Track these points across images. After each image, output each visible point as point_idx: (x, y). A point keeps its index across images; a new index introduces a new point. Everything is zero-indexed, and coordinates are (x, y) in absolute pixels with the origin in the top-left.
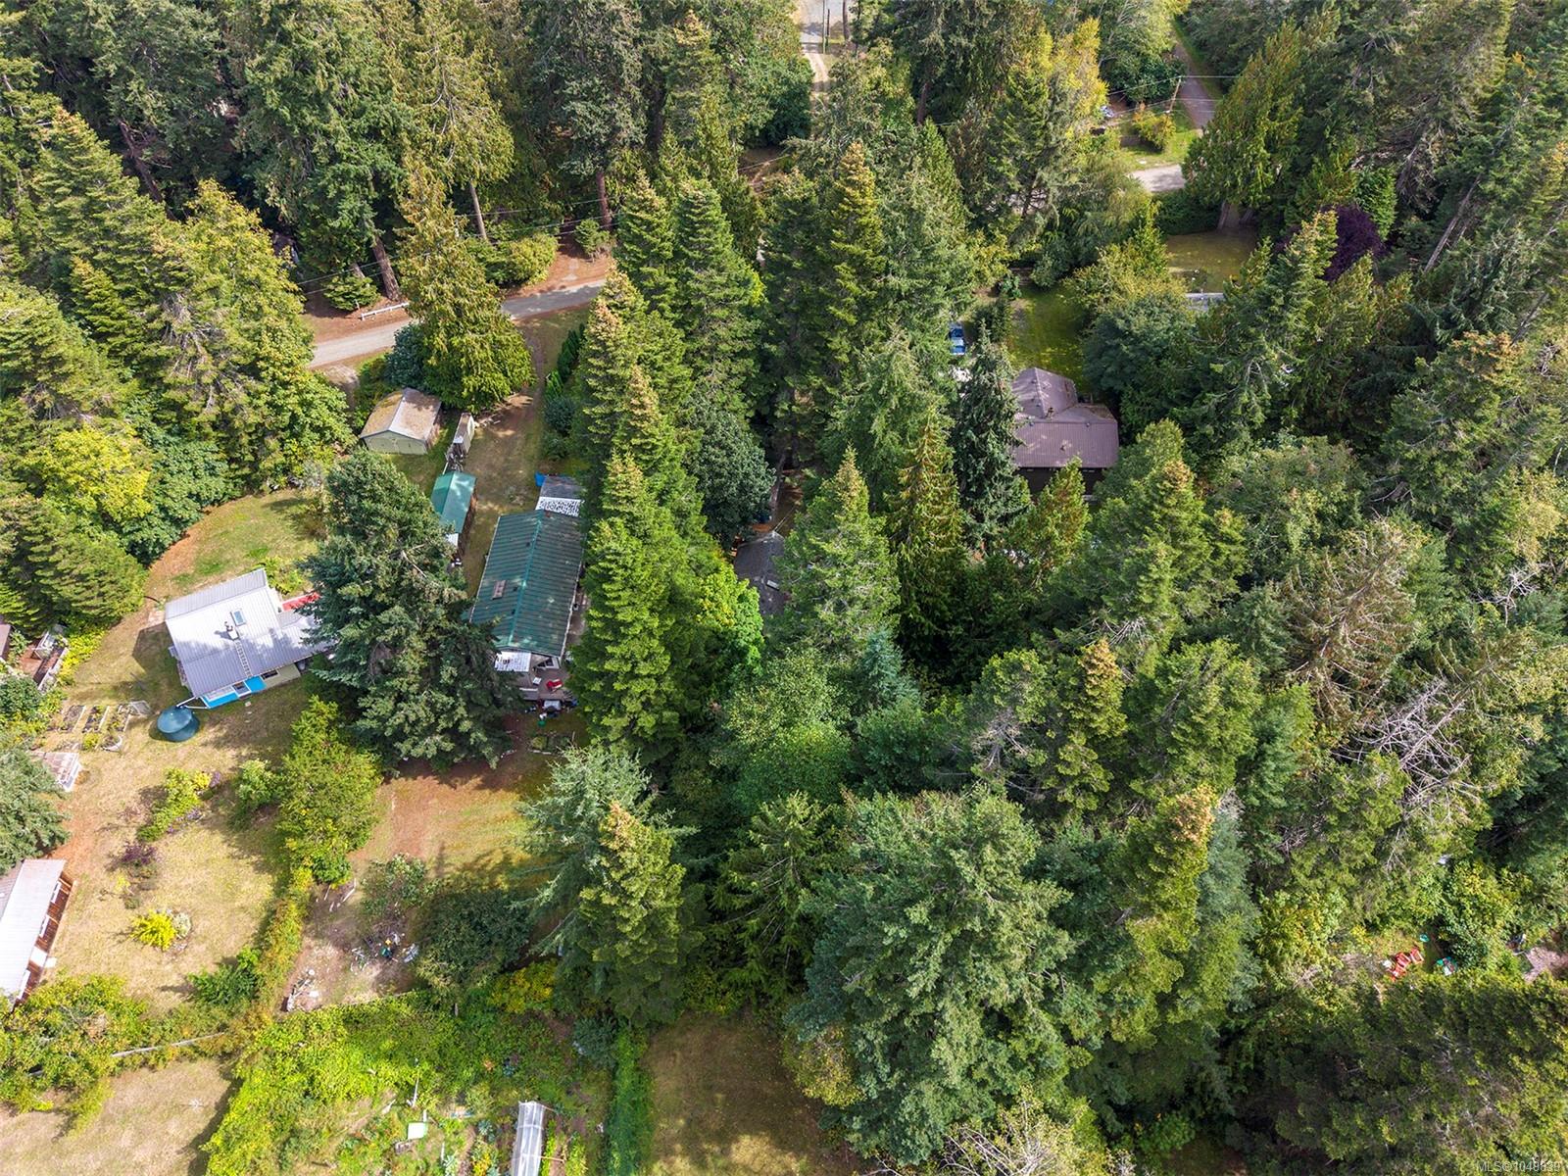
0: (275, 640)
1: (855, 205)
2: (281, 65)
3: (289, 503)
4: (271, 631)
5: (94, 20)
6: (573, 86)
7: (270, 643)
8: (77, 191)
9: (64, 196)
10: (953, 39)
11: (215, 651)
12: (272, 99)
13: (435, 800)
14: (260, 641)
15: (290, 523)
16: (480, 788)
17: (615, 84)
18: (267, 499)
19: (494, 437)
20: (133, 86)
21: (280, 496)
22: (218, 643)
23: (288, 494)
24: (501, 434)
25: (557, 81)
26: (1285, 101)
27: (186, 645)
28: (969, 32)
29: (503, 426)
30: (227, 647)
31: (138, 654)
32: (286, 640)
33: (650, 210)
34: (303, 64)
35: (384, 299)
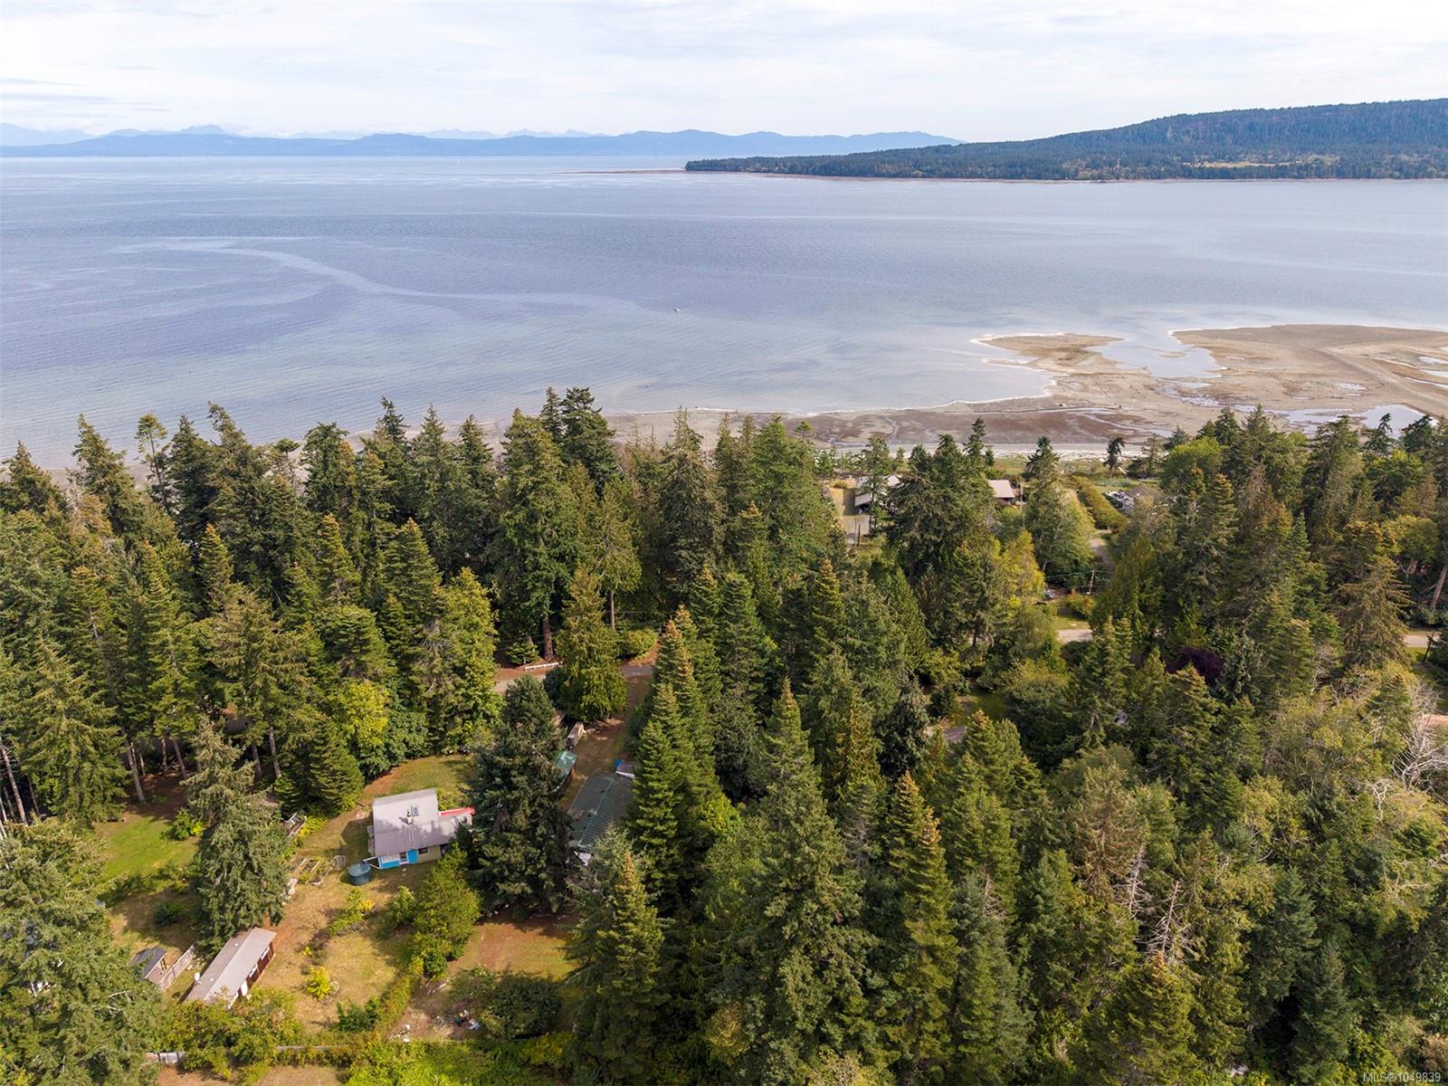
0: (433, 829)
1: (826, 593)
2: (520, 516)
3: (456, 762)
4: (432, 822)
5: (428, 489)
6: (682, 542)
7: (429, 830)
8: (403, 560)
9: (397, 561)
10: (927, 536)
11: (396, 829)
12: (510, 534)
13: (510, 938)
14: (423, 828)
15: (455, 773)
16: (540, 934)
17: (709, 543)
18: (443, 759)
19: (594, 740)
20: (435, 523)
21: (452, 758)
22: (399, 824)
23: (458, 757)
24: (599, 739)
25: (674, 539)
26: (1149, 582)
27: (381, 822)
28: (937, 533)
29: (601, 735)
30: (404, 827)
31: (344, 834)
32: (440, 829)
33: (709, 586)
34: (532, 517)
35: (541, 660)
